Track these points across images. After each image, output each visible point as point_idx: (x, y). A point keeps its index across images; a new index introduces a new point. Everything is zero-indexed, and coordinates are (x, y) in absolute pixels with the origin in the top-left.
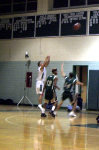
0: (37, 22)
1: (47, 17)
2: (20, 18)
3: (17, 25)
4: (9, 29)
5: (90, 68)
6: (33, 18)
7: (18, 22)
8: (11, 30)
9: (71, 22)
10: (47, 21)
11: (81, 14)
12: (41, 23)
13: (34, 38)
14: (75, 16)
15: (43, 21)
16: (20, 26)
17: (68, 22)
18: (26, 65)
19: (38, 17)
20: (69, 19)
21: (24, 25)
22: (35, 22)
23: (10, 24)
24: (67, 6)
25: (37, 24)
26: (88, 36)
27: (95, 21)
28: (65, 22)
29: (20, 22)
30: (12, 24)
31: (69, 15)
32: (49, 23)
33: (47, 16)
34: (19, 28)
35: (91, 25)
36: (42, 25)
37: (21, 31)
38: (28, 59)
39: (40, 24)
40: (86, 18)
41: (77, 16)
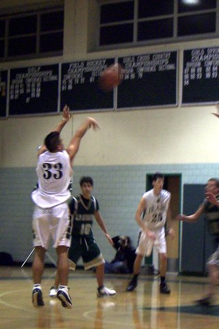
0: (62, 79)
1: (85, 65)
2: (24, 70)
3: (17, 87)
5: (185, 180)
6: (54, 68)
7: (20, 77)
8: (6, 96)
9: (141, 75)
10: (87, 75)
11: (163, 58)
12: (73, 80)
13: (58, 114)
14: (149, 63)
15: (76, 75)
16: (25, 88)
17: (133, 76)
19: (66, 67)
20: (135, 70)
21: (33, 85)
22: (58, 77)
23: (3, 84)
24: (131, 40)
25: (64, 81)
26: (179, 108)
27: (196, 73)
28: (127, 77)
29: (24, 80)
30: (6, 83)
31: (136, 61)
32: (92, 80)
33: (85, 63)
34: (22, 91)
35: (187, 83)
36: (73, 85)
37: (28, 100)
39: (71, 81)
40: (176, 66)
41: (155, 63)
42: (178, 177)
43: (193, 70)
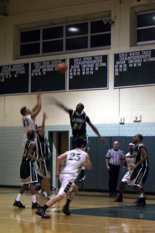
1: (12, 67)
9: (44, 73)
10: (13, 73)
12: (5, 76)
14: (50, 66)
15: (6, 73)
17: (40, 74)
20: (41, 70)
24: (39, 53)
26: (67, 92)
27: (77, 72)
28: (36, 74)
31: (41, 65)
32: (15, 76)
33: (12, 66)
35: (71, 77)
36: (5, 79)
39: (3, 77)
41: (53, 66)
42: (67, 133)
43: (75, 70)
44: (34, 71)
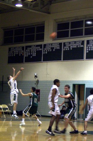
0: (44, 50)
1: (52, 45)
2: (30, 46)
3: (28, 52)
4: (21, 55)
5: (86, 86)
6: (41, 46)
7: (29, 49)
8: (23, 56)
9: (71, 49)
10: (52, 48)
11: (80, 43)
12: (48, 50)
13: (42, 62)
14: (75, 45)
15: (48, 49)
16: (30, 53)
17: (68, 49)
18: (35, 84)
19: (45, 45)
20: (69, 47)
21: (33, 52)
22: (42, 49)
23: (23, 51)
24: (68, 36)
25: (44, 51)
26: (85, 61)
27: (91, 48)
28: (66, 49)
29: (30, 50)
30: (24, 51)
31: (70, 44)
32: (54, 50)
33: (52, 44)
34: (29, 54)
35: (88, 52)
36: (48, 52)
37: (31, 57)
38: (36, 79)
39: (47, 51)
40: (84, 46)
42: (84, 85)
43: (90, 47)
44: (65, 47)
